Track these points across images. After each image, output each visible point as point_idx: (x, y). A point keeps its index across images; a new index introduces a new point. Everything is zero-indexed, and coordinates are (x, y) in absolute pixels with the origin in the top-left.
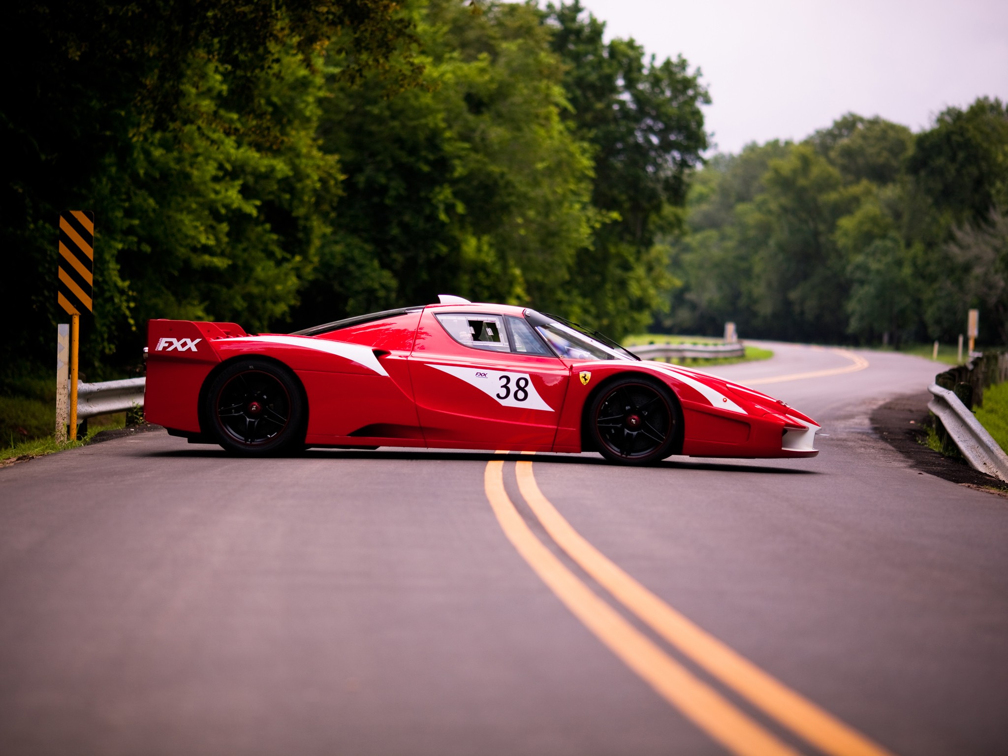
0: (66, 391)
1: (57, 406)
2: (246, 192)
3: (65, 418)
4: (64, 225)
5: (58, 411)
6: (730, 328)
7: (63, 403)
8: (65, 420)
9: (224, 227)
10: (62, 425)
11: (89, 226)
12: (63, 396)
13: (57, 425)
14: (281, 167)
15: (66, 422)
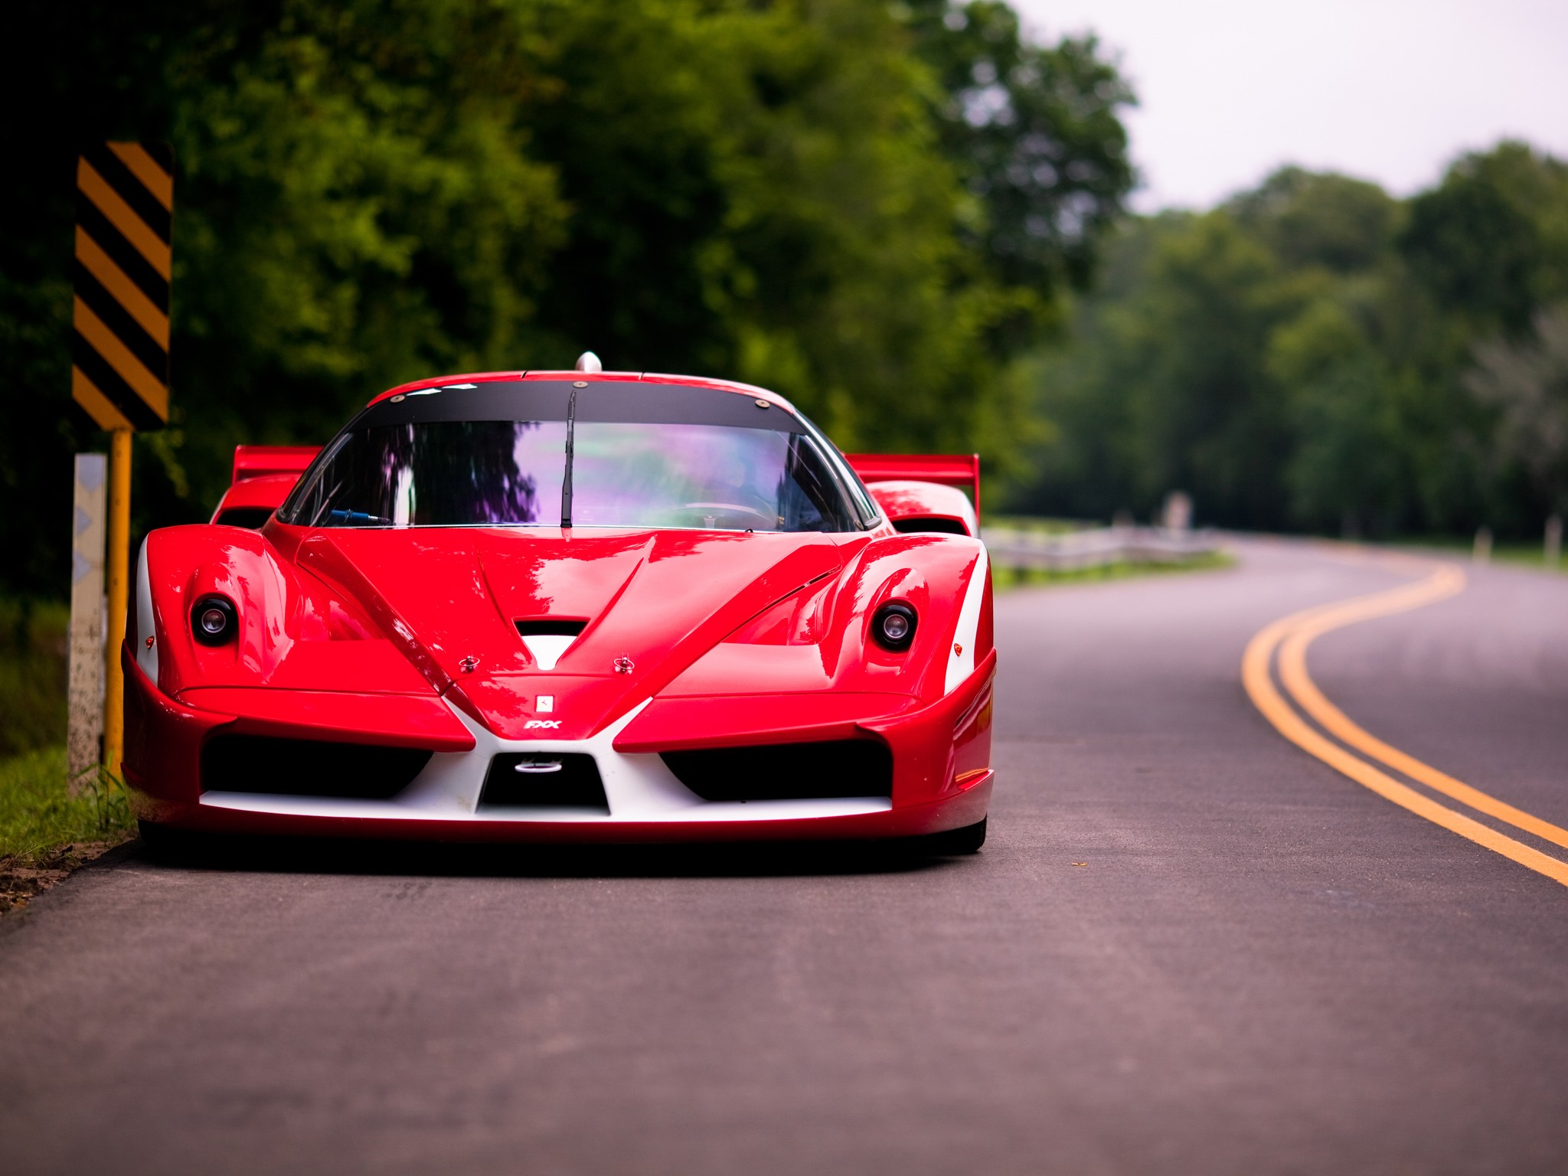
0: (98, 643)
1: (72, 684)
2: (388, 226)
3: (93, 717)
4: (90, 181)
5: (74, 698)
6: (1178, 510)
7: (88, 675)
8: (95, 723)
9: (347, 294)
10: (85, 737)
11: (161, 186)
12: (87, 657)
13: (70, 738)
14: (455, 178)
15: (97, 728)
